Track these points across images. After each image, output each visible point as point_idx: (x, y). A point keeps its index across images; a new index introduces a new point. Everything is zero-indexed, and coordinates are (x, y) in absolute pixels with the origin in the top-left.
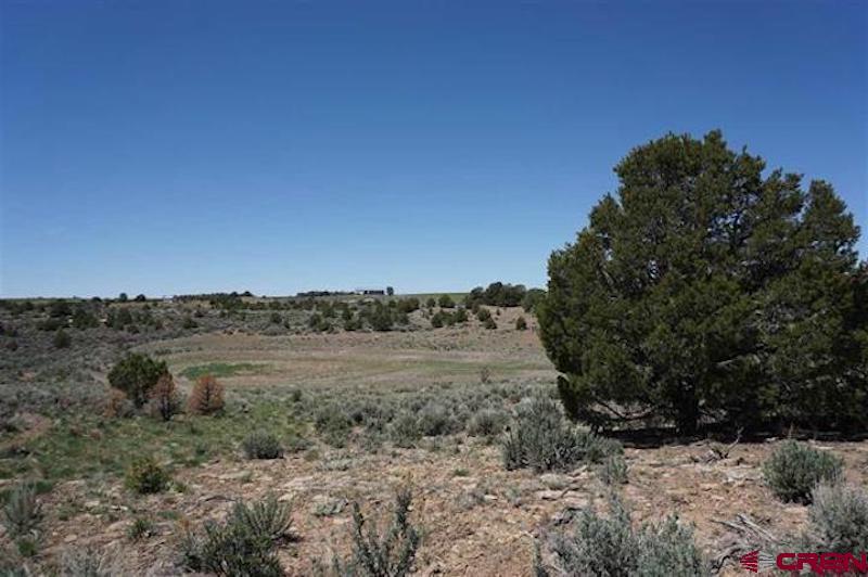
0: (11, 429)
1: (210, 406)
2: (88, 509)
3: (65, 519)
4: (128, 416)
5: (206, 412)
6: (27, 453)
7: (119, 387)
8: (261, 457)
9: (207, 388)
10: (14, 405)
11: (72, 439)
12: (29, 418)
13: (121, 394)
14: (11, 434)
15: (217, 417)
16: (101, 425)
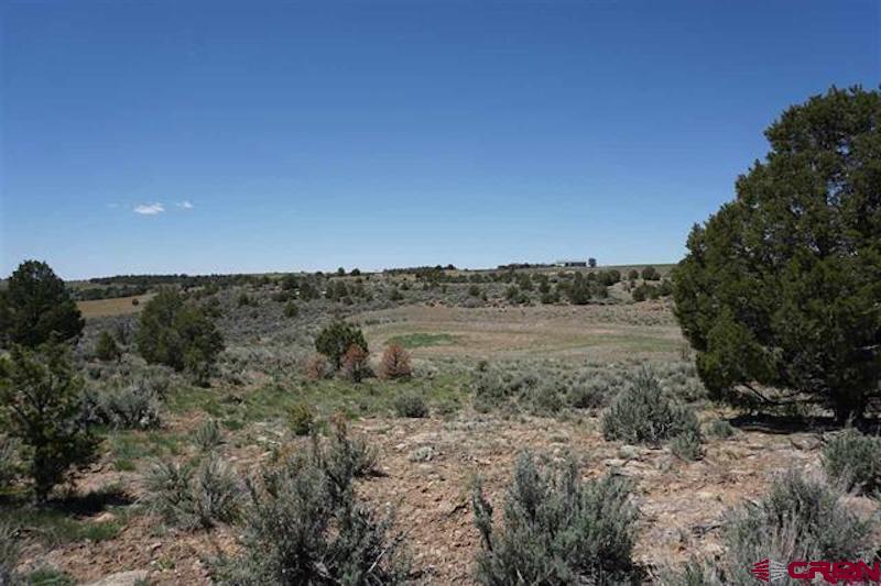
0: (237, 382)
1: (398, 372)
2: (258, 443)
3: (238, 447)
4: (329, 377)
5: (394, 376)
6: (240, 401)
7: (323, 352)
8: (409, 416)
9: (395, 356)
10: (245, 363)
11: (278, 393)
12: (252, 375)
13: (324, 357)
14: (237, 386)
15: (400, 382)
16: (304, 383)
